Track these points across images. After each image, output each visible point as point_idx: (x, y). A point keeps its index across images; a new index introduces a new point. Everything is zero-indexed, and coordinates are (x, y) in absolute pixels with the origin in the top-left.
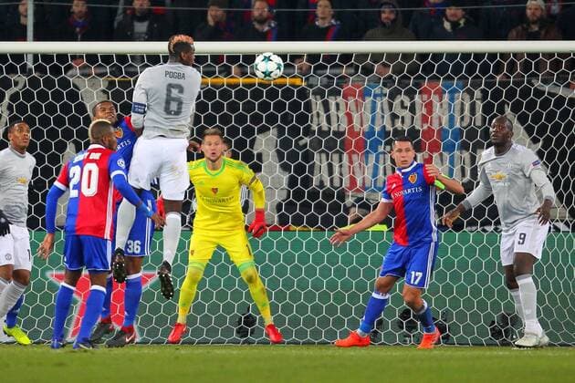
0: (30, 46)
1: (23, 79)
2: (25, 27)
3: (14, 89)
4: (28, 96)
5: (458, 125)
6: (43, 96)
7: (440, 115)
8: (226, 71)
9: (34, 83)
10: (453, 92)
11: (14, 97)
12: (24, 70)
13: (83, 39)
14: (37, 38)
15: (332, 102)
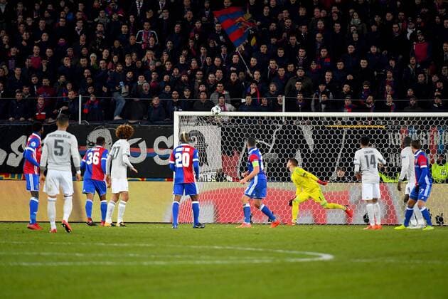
0: (284, 114)
1: (281, 126)
2: (282, 106)
3: (277, 130)
4: (282, 132)
5: (443, 144)
6: (287, 132)
7: (437, 140)
8: (355, 123)
9: (284, 127)
10: (441, 131)
11: (277, 133)
12: (281, 122)
13: (302, 111)
14: (286, 111)
15: (396, 135)
